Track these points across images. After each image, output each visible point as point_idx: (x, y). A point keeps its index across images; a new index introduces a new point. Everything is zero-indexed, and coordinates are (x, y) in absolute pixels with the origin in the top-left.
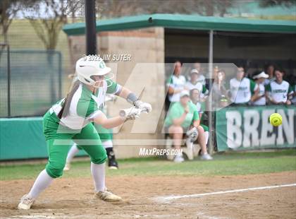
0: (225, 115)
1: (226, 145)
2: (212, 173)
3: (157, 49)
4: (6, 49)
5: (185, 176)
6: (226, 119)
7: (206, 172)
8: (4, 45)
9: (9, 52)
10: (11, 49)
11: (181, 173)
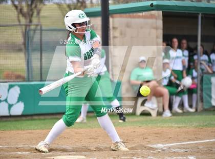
0: (210, 80)
1: (211, 103)
2: (200, 126)
3: (157, 28)
4: (39, 27)
5: (179, 127)
6: (211, 83)
7: (195, 124)
8: (37, 25)
9: (41, 30)
10: (43, 28)
11: (176, 125)
